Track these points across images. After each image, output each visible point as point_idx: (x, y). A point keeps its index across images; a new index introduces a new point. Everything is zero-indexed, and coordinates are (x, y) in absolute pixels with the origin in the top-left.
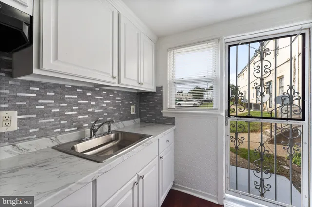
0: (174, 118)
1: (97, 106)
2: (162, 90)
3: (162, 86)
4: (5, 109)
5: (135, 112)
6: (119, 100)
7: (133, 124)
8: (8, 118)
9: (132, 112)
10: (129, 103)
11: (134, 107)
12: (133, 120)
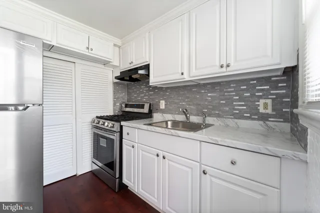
4: (162, 100)
5: (273, 110)
6: (232, 92)
7: (262, 128)
8: (162, 103)
9: (262, 110)
10: (253, 95)
11: (269, 102)
12: (261, 122)
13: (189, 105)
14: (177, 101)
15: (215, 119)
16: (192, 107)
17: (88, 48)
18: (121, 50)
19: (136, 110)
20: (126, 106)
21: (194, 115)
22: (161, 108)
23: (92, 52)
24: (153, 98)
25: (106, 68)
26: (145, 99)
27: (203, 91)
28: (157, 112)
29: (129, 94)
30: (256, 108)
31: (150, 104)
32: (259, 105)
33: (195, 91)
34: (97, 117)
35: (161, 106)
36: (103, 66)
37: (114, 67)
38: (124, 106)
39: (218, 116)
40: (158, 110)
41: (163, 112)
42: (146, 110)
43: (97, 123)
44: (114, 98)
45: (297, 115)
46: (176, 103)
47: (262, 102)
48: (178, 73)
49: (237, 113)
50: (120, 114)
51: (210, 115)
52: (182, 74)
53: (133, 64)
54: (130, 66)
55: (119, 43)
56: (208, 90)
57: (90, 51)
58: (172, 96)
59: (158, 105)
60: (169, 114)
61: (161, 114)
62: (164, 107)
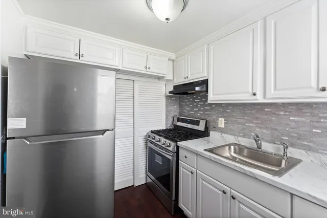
4: (221, 117)
8: (221, 121)
13: (260, 128)
15: (303, 152)
16: (265, 131)
17: (146, 67)
18: (175, 63)
19: (189, 126)
20: (179, 120)
21: (267, 142)
22: (219, 126)
23: (150, 70)
24: (210, 114)
25: (160, 82)
26: (200, 113)
27: (282, 113)
28: (215, 131)
29: (181, 106)
31: (206, 121)
33: (268, 111)
34: (152, 132)
35: (219, 124)
36: (157, 81)
37: (168, 81)
38: (176, 119)
39: (309, 149)
40: (216, 128)
41: (221, 131)
42: (201, 127)
43: (153, 139)
44: (167, 112)
46: (240, 123)
48: (248, 92)
50: (171, 128)
51: (293, 145)
52: (254, 94)
53: (189, 79)
54: (185, 80)
55: (173, 56)
56: (290, 112)
57: (148, 70)
58: (235, 115)
59: (216, 122)
60: (231, 134)
61: (220, 134)
62: (223, 126)
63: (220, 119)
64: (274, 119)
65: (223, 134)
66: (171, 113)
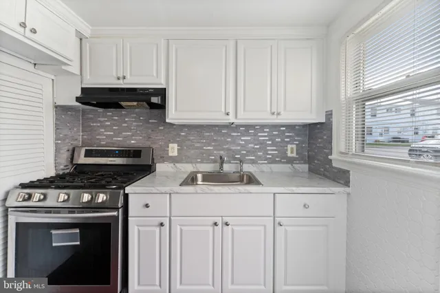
0: (348, 172)
1: (233, 142)
2: (332, 118)
3: (332, 111)
4: (172, 143)
5: (297, 154)
6: (265, 136)
7: (290, 171)
8: (173, 148)
9: (289, 154)
10: (283, 141)
11: (294, 146)
12: (290, 165)
13: (218, 150)
14: (198, 145)
15: (250, 165)
17: (24, 25)
18: (85, 45)
19: (120, 161)
20: (91, 154)
22: (170, 154)
25: (38, 72)
26: (135, 140)
27: (235, 134)
28: (163, 162)
29: (87, 129)
30: (285, 152)
31: (153, 150)
32: (287, 150)
35: (170, 151)
37: (69, 74)
39: (253, 162)
40: (166, 158)
41: (174, 160)
43: (39, 201)
44: (57, 139)
45: (331, 160)
46: (197, 148)
47: (289, 146)
48: (221, 111)
49: (270, 158)
52: (228, 114)
53: (125, 81)
56: (241, 133)
58: (192, 138)
59: (165, 150)
60: (187, 162)
61: (172, 165)
62: (176, 154)
63: (171, 145)
64: (229, 140)
65: (176, 164)
66: (67, 141)
